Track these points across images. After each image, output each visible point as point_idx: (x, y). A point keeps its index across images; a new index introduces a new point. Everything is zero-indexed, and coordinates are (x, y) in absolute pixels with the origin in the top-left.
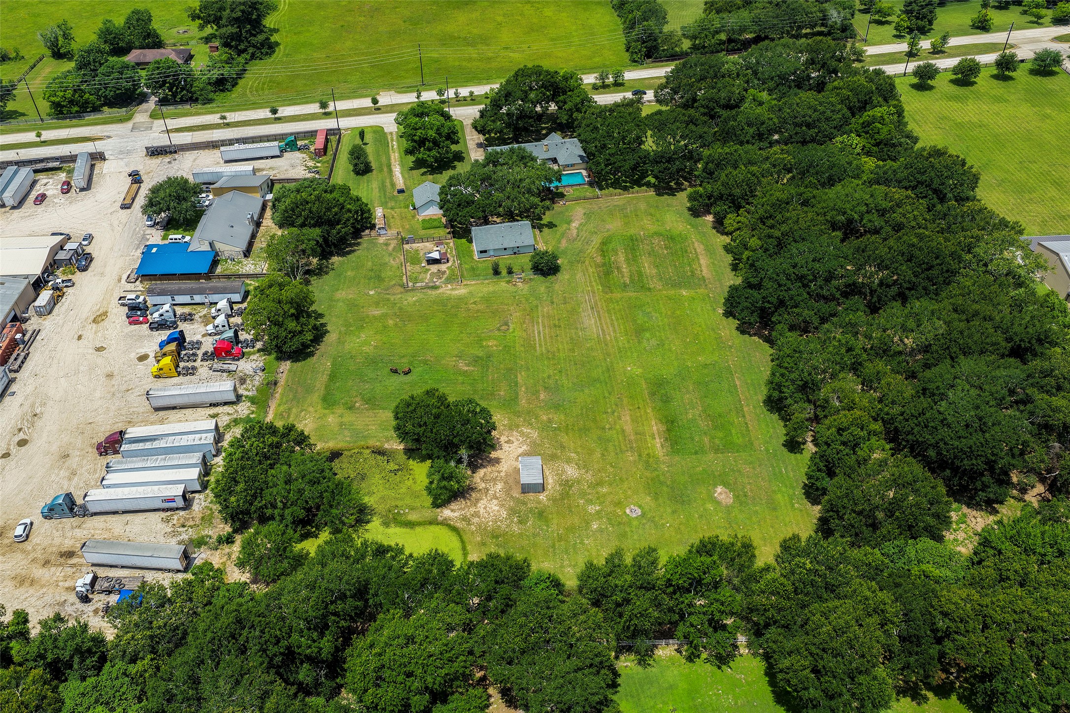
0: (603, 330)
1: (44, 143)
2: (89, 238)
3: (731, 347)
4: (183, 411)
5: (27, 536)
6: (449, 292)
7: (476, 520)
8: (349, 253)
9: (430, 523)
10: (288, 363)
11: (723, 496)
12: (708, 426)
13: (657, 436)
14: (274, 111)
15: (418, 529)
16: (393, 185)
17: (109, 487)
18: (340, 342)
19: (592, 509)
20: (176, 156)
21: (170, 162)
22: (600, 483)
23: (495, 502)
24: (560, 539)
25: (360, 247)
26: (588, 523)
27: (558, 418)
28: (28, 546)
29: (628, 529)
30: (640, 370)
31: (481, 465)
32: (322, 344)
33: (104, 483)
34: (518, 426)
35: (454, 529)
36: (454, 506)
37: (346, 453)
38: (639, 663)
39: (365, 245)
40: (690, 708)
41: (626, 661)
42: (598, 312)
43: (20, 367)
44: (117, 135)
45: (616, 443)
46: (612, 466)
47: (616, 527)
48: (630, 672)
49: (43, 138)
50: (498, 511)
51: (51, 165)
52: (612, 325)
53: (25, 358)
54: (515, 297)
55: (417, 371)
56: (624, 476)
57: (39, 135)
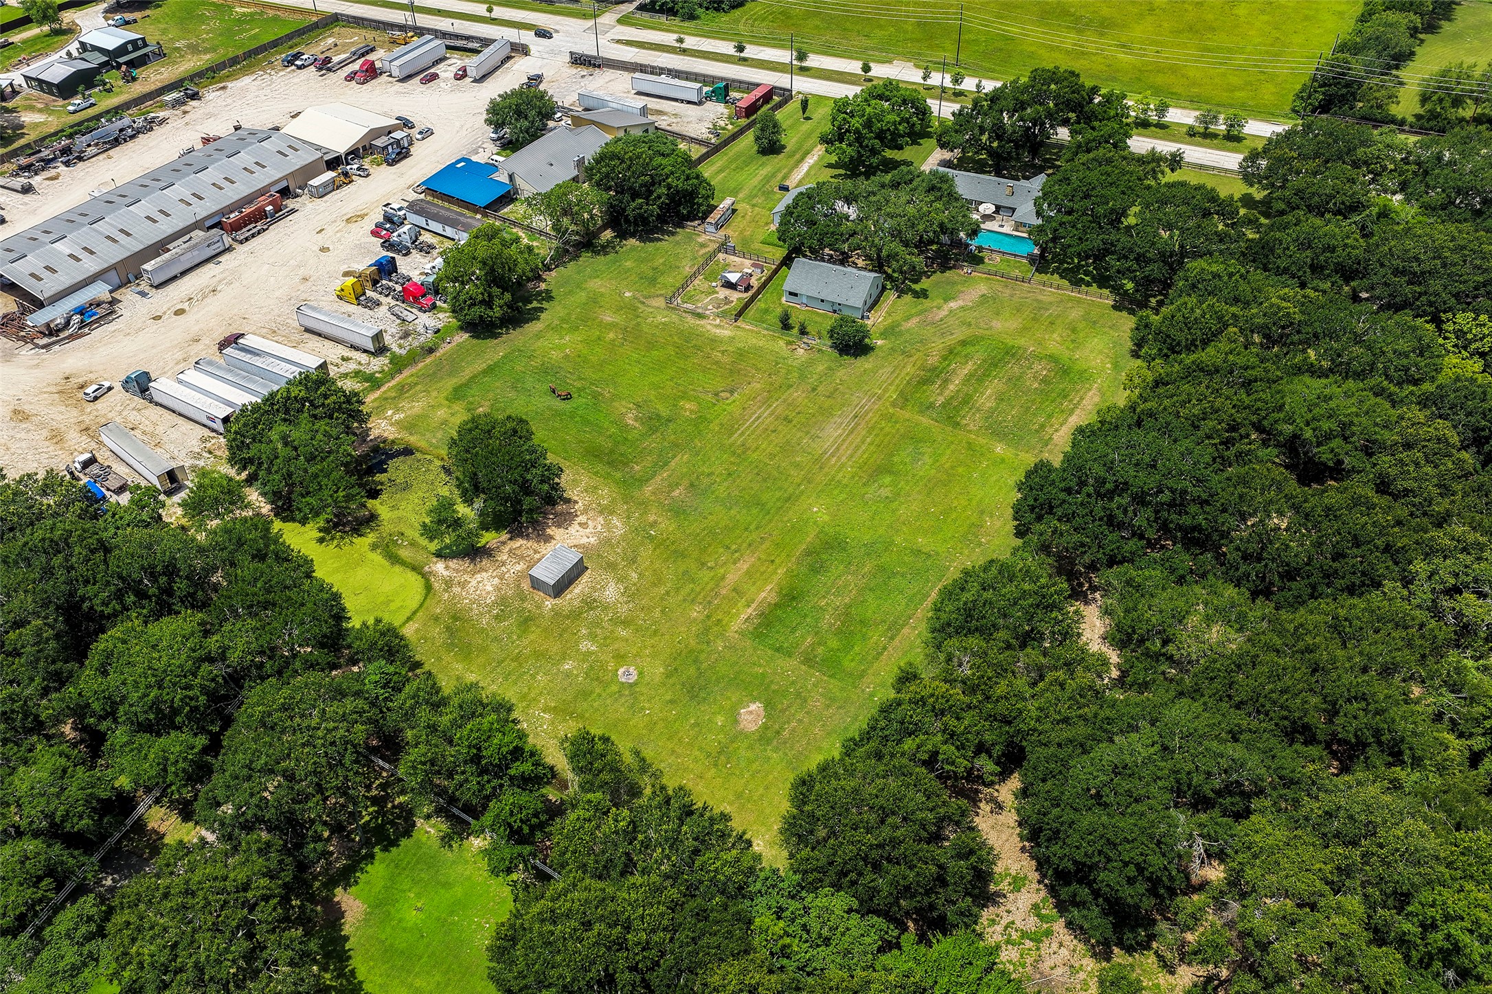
0: (838, 449)
1: (494, 21)
2: (427, 133)
3: (980, 544)
4: (327, 343)
5: (96, 398)
6: (709, 327)
7: (456, 590)
8: (652, 240)
9: (414, 569)
10: (467, 335)
11: (750, 718)
12: (831, 625)
13: (754, 606)
14: (741, 49)
15: (398, 569)
16: (785, 177)
17: (180, 382)
18: (538, 336)
19: (586, 646)
20: (597, 70)
21: (583, 77)
22: (625, 623)
23: (496, 581)
24: (517, 659)
25: (671, 238)
26: (564, 659)
27: (666, 525)
28: (90, 407)
29: (598, 690)
30: (826, 518)
31: (528, 536)
32: (518, 330)
33: (181, 376)
34: (612, 513)
35: (428, 588)
36: (453, 564)
37: (418, 455)
38: (443, 839)
39: (678, 238)
40: (438, 919)
41: (433, 826)
42: (857, 424)
43: (247, 239)
44: (567, 32)
45: (698, 589)
46: (662, 611)
47: (588, 680)
48: (424, 839)
49: (494, 15)
50: (488, 593)
51: (471, 45)
52: (858, 447)
53: (259, 233)
54: (777, 364)
55: (578, 401)
56: (663, 630)
57: (490, 10)
